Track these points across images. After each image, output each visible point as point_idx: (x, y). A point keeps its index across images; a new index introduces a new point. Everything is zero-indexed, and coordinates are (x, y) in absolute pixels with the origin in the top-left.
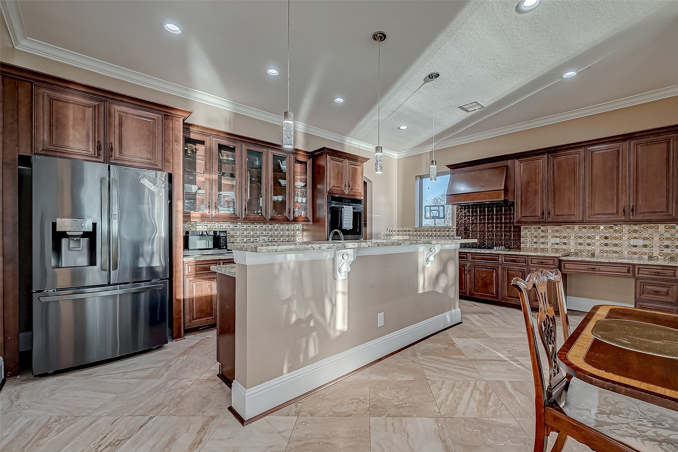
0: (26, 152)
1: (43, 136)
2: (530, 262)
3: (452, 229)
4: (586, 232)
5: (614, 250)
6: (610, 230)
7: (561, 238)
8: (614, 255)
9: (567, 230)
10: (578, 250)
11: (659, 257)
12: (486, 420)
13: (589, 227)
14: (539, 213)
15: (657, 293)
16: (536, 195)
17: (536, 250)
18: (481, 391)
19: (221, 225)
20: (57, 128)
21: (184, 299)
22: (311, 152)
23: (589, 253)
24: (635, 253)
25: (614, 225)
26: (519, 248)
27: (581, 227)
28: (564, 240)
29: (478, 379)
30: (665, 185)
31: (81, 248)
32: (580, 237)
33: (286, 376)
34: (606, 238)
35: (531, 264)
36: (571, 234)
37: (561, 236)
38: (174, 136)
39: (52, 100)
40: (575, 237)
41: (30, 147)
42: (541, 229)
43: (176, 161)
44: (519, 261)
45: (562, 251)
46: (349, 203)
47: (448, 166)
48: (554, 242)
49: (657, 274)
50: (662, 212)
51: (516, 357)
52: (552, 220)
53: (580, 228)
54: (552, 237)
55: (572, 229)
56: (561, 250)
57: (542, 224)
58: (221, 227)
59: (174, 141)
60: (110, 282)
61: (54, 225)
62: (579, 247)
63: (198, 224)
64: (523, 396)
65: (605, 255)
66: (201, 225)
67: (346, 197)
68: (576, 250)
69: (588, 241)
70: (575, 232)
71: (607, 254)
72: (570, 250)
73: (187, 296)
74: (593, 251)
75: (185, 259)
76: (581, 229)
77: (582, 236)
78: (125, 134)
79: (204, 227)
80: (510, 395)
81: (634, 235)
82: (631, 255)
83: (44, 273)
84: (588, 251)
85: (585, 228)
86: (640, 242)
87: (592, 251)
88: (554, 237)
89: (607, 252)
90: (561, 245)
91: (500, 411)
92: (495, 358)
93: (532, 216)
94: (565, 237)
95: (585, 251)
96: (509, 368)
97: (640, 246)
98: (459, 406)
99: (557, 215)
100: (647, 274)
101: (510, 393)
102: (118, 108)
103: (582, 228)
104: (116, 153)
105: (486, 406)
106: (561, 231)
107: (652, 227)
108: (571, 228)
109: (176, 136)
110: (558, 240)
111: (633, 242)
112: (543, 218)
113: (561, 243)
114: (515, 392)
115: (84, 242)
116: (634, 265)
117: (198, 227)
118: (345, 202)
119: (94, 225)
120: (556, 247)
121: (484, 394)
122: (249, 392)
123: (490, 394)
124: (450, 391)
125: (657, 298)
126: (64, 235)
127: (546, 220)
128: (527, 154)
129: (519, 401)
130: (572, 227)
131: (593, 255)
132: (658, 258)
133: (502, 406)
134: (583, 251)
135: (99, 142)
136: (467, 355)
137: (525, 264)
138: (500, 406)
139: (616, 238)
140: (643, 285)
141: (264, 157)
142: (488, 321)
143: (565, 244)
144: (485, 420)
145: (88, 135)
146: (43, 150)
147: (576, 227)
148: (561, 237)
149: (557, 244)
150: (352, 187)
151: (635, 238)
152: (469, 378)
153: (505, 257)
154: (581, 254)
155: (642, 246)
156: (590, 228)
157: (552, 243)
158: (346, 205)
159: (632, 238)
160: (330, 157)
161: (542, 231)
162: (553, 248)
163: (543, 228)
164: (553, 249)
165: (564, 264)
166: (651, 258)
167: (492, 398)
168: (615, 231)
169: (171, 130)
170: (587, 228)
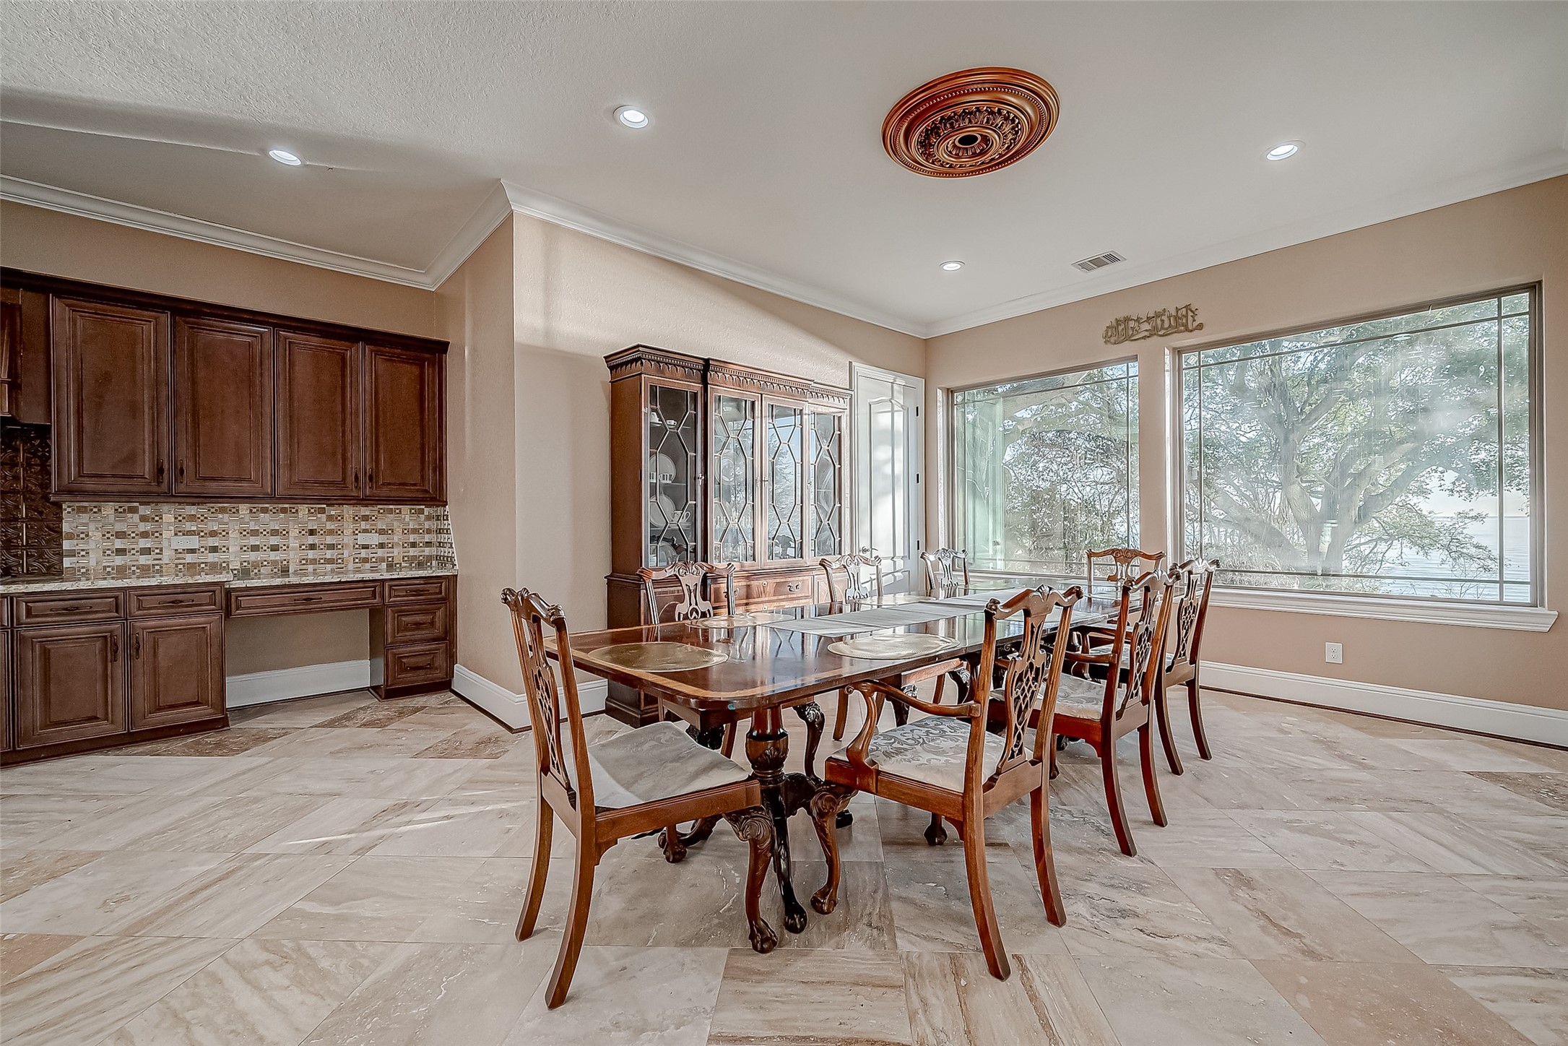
2: (134, 604)
4: (269, 520)
5: (328, 556)
6: (319, 516)
7: (202, 536)
8: (329, 567)
9: (220, 516)
10: (248, 564)
11: (403, 564)
12: (360, 993)
13: (274, 508)
14: (147, 469)
15: (418, 625)
16: (134, 417)
17: (121, 572)
18: (268, 963)
23: (275, 568)
24: (365, 560)
25: (328, 505)
26: (54, 572)
27: (254, 508)
28: (212, 542)
29: (221, 950)
30: (418, 438)
32: (255, 533)
34: (312, 532)
35: (139, 609)
36: (231, 525)
37: (202, 531)
40: (241, 533)
42: (140, 513)
44: (91, 607)
45: (208, 568)
48: (180, 547)
49: (418, 592)
50: (415, 485)
51: (248, 851)
52: (188, 490)
53: (254, 510)
54: (176, 534)
55: (234, 513)
56: (203, 566)
57: (141, 500)
62: (253, 556)
64: (364, 901)
65: (311, 568)
68: (245, 564)
69: (274, 541)
70: (242, 521)
71: (316, 566)
72: (228, 565)
74: (285, 563)
76: (254, 513)
77: (258, 530)
80: (339, 918)
81: (363, 525)
82: (359, 565)
84: (275, 563)
85: (265, 511)
86: (374, 539)
87: (282, 563)
88: (181, 534)
89: (314, 561)
90: (203, 552)
91: (364, 956)
92: (197, 884)
93: (123, 477)
94: (213, 534)
95: (265, 563)
96: (265, 879)
97: (374, 546)
98: (261, 1031)
99: (205, 479)
100: (404, 596)
101: (334, 915)
103: (257, 510)
105: (323, 975)
106: (202, 518)
107: (391, 511)
108: (230, 510)
110: (194, 542)
111: (362, 539)
112: (159, 483)
113: (202, 550)
114: (340, 906)
116: (383, 581)
120: (189, 558)
121: (285, 960)
123: (299, 950)
124: (181, 1031)
125: (418, 634)
127: (169, 488)
128: (108, 294)
129: (368, 914)
130: (234, 508)
131: (285, 571)
132: (401, 566)
133: (354, 947)
134: (262, 563)
136: (97, 929)
137: (116, 615)
138: (349, 949)
139: (331, 532)
140: (398, 616)
142: (25, 820)
143: (214, 549)
144: (358, 994)
147: (244, 508)
148: (202, 534)
149: (192, 551)
151: (365, 531)
152: (191, 968)
153: (28, 602)
154: (256, 571)
155: (376, 545)
156: (277, 510)
157: (176, 550)
159: (359, 532)
161: (144, 519)
162: (180, 564)
163: (145, 510)
164: (181, 566)
165: (237, 597)
166: (391, 567)
167: (311, 951)
168: (330, 518)
170: (271, 511)
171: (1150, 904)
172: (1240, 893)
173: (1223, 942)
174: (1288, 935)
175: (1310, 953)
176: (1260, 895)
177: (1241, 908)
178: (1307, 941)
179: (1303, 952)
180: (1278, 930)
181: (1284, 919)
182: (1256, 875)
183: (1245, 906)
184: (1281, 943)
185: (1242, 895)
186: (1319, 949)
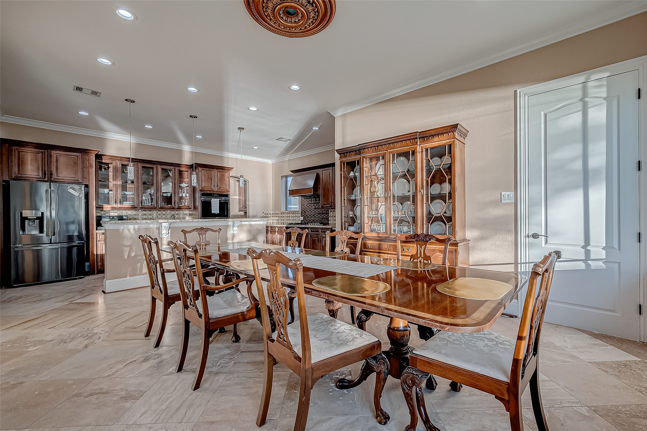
0: (7, 179)
1: (15, 169)
3: (299, 212)
14: (330, 202)
19: (127, 212)
20: (22, 165)
21: (97, 254)
22: (191, 165)
26: (328, 224)
31: (35, 225)
33: (128, 278)
38: (89, 164)
39: (19, 152)
41: (8, 175)
43: (91, 177)
46: (218, 196)
47: (291, 171)
58: (127, 213)
59: (89, 166)
60: (51, 242)
61: (21, 213)
63: (110, 212)
66: (113, 212)
67: (216, 193)
73: (99, 253)
75: (97, 231)
78: (59, 166)
79: (115, 213)
83: (16, 237)
93: (327, 204)
102: (54, 153)
104: (55, 176)
109: (91, 164)
115: (37, 222)
117: (110, 213)
118: (213, 196)
119: (42, 213)
122: (107, 281)
126: (26, 218)
135: (45, 171)
141: (155, 170)
145: (38, 167)
146: (15, 177)
150: (220, 186)
153: (321, 229)
158: (213, 198)
160: (202, 168)
169: (87, 161)
171: (145, 366)
172: (123, 393)
173: (109, 376)
174: (91, 394)
175: (78, 395)
176: (115, 398)
177: (117, 388)
178: (82, 398)
179: (80, 393)
180: (96, 393)
181: (97, 398)
182: (128, 405)
183: (116, 390)
184: (91, 390)
185: (122, 392)
186: (76, 399)
